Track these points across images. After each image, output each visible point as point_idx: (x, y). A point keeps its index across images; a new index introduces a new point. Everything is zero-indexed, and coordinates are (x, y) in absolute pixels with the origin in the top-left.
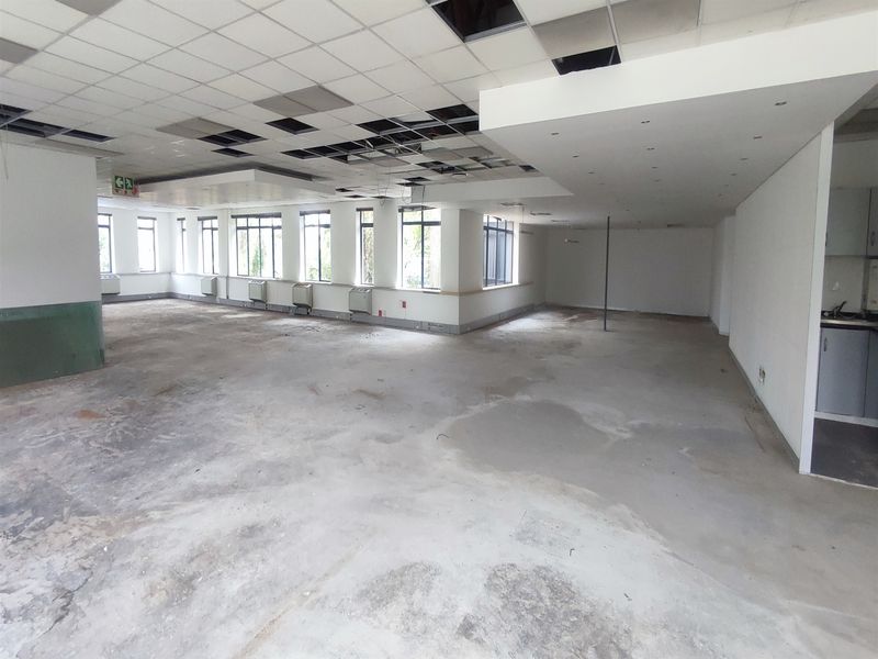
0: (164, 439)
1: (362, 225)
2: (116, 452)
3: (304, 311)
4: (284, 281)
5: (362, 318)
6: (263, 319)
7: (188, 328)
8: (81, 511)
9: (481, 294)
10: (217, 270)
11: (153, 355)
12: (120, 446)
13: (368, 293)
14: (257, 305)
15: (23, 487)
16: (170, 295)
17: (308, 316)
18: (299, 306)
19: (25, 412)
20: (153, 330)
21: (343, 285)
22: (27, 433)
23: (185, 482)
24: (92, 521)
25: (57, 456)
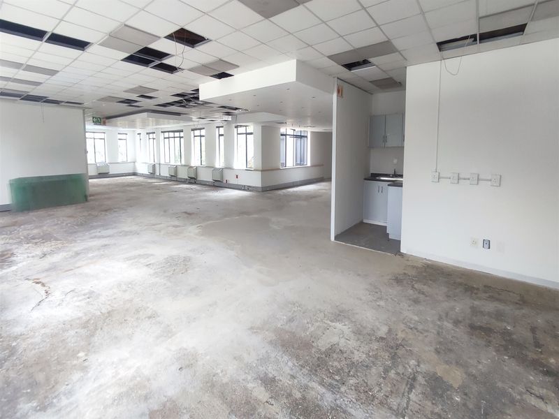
0: (95, 224)
1: (220, 135)
2: (76, 227)
3: (193, 181)
4: (185, 166)
5: (218, 184)
6: (171, 185)
7: (132, 188)
8: (56, 239)
9: (279, 171)
10: (156, 161)
11: (109, 199)
12: (78, 225)
13: (221, 170)
14: (173, 178)
15: (42, 234)
16: (134, 174)
17: (195, 183)
18: (191, 178)
19: (49, 215)
20: (117, 189)
21: (211, 167)
22: (48, 221)
23: (94, 235)
24: (59, 242)
25: (56, 227)
